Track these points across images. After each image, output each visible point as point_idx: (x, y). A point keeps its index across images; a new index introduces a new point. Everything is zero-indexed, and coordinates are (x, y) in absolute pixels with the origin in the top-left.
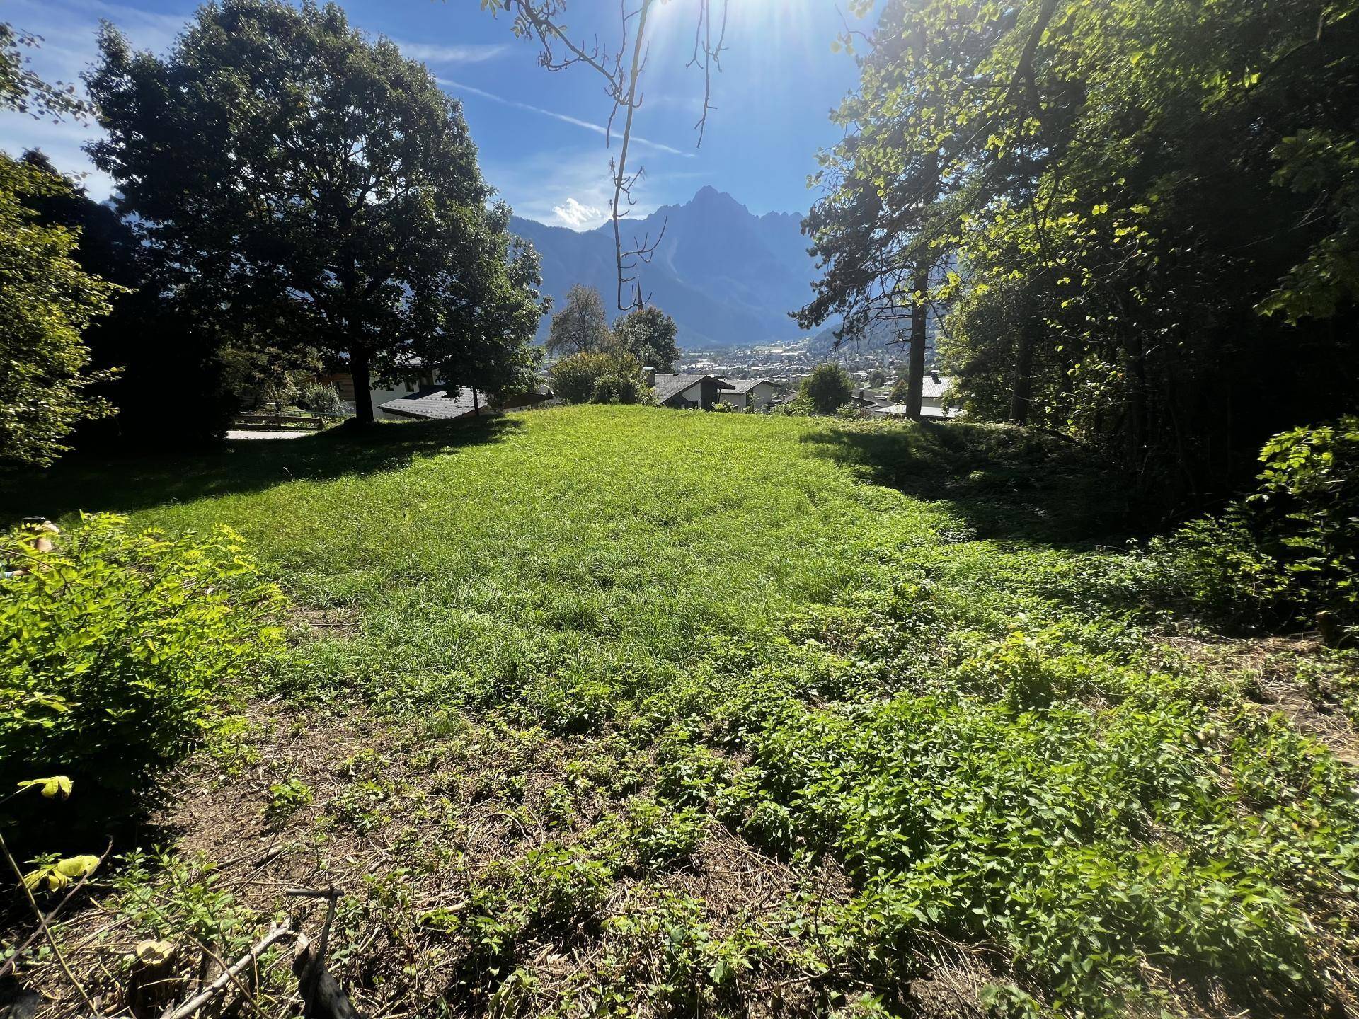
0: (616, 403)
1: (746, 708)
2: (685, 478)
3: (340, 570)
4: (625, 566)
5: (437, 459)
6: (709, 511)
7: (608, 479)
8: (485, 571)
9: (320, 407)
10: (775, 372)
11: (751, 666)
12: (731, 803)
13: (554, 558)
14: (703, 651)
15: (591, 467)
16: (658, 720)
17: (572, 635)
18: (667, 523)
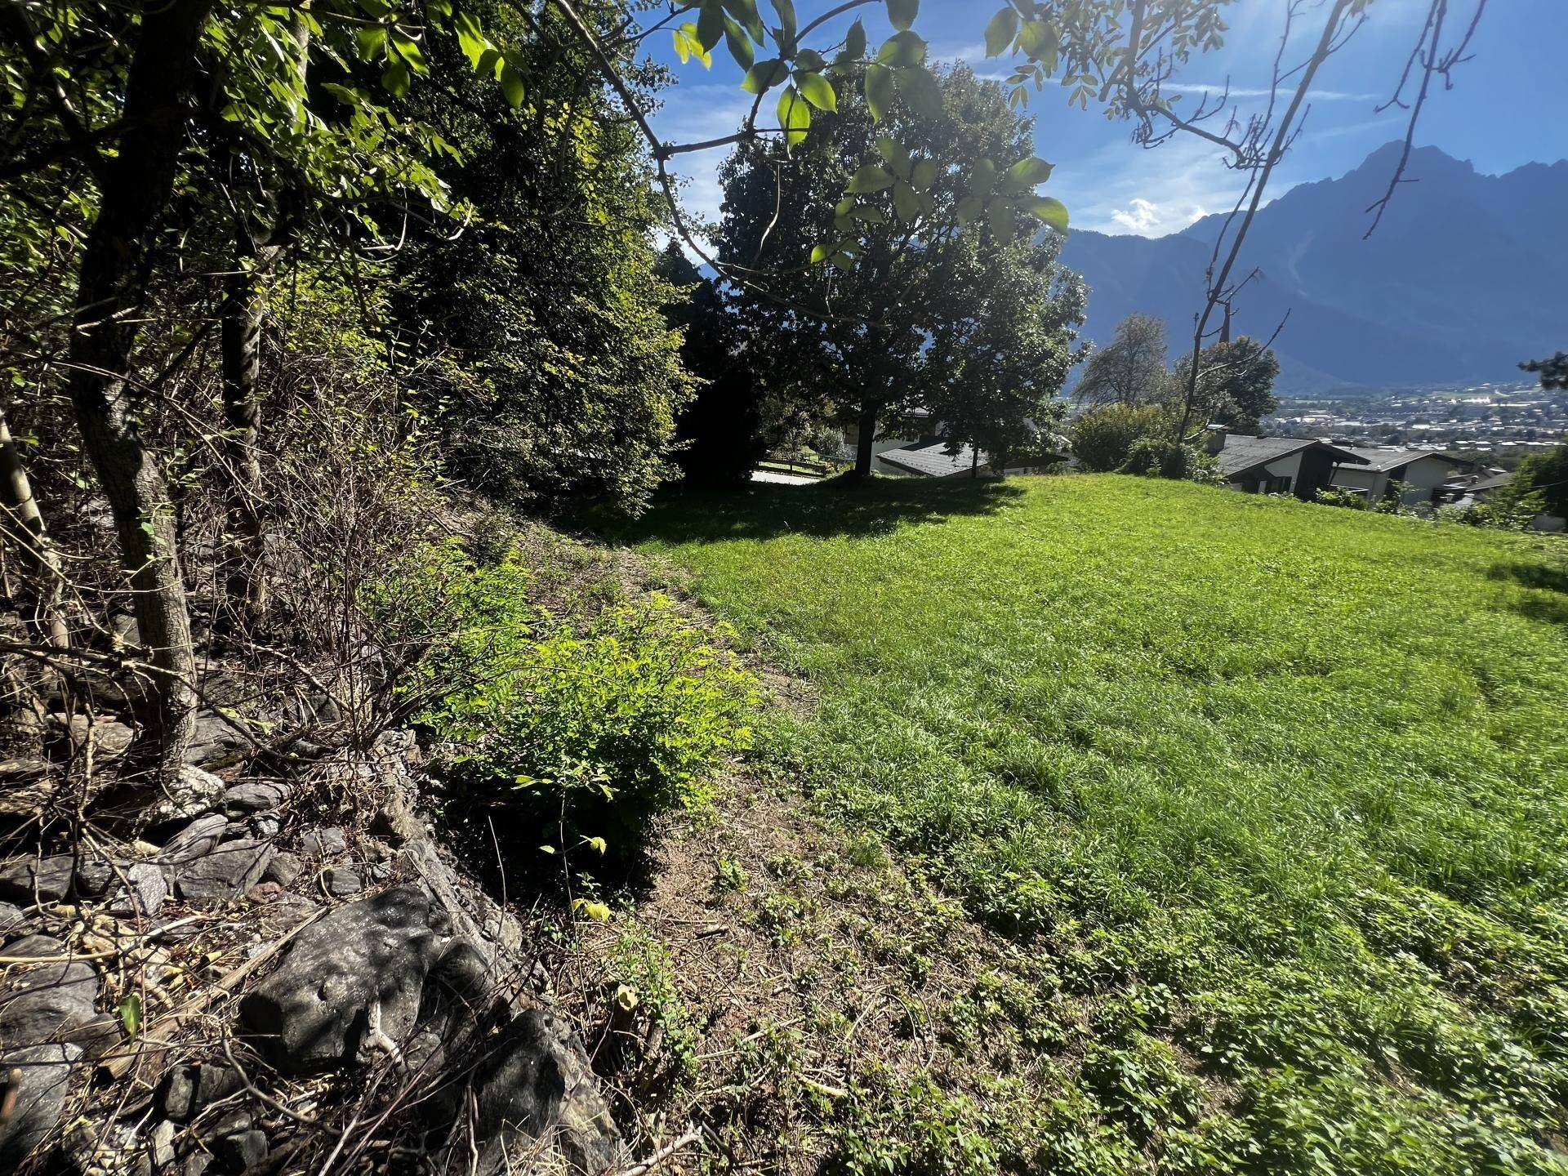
0: (1154, 475)
1: (1252, 1019)
2: (1236, 609)
3: (810, 639)
4: (1114, 723)
5: (922, 527)
6: (1266, 669)
7: (1117, 587)
8: (942, 680)
9: (825, 449)
10: (1465, 435)
11: (1279, 953)
12: (1188, 1160)
13: (1024, 686)
14: (1202, 894)
15: (1098, 567)
16: (1108, 967)
17: (1022, 796)
18: (1191, 672)
